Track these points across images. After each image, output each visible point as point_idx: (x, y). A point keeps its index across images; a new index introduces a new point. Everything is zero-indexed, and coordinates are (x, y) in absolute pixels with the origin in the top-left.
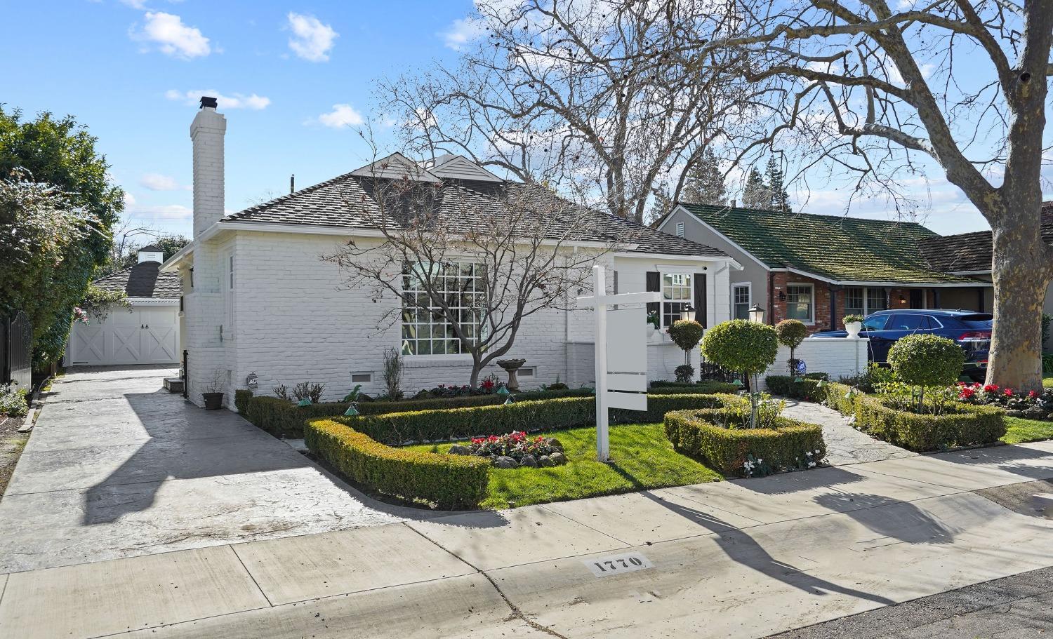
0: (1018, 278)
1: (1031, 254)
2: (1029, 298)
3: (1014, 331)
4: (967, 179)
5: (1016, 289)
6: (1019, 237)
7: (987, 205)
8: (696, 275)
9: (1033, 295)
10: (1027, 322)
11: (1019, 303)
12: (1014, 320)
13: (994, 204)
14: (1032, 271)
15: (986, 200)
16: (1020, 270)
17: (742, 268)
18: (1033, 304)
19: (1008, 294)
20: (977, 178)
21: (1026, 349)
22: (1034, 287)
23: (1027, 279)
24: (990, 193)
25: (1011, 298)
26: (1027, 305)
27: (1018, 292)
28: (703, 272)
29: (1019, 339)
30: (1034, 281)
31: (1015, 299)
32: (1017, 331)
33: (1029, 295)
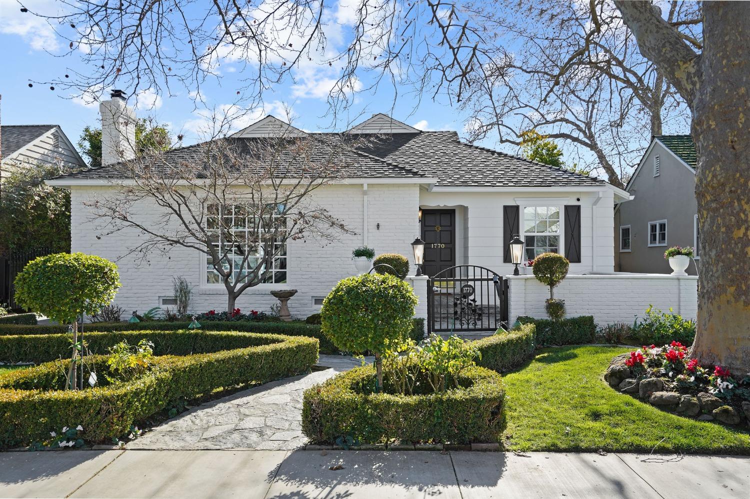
0: (713, 188)
1: (733, 148)
2: (733, 219)
3: (714, 270)
4: (654, 49)
5: (714, 205)
6: (713, 124)
7: (680, 82)
8: (567, 208)
9: (738, 214)
10: (731, 256)
11: (719, 227)
12: (713, 253)
13: (687, 80)
14: (735, 175)
15: (677, 74)
16: (714, 176)
17: (632, 198)
18: (739, 229)
19: (705, 212)
20: (667, 44)
21: (733, 300)
22: (739, 200)
23: (727, 189)
24: (684, 63)
25: (708, 219)
26: (729, 229)
27: (717, 210)
28: (577, 203)
29: (721, 282)
30: (739, 191)
31: (713, 219)
32: (717, 271)
33: (732, 214)
